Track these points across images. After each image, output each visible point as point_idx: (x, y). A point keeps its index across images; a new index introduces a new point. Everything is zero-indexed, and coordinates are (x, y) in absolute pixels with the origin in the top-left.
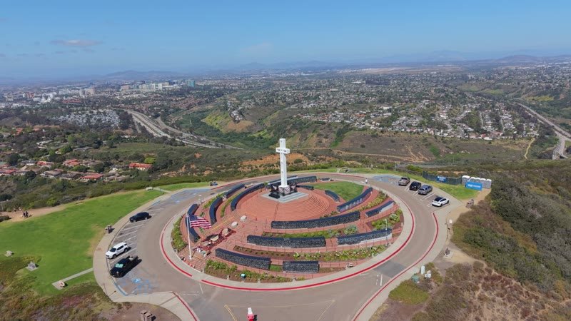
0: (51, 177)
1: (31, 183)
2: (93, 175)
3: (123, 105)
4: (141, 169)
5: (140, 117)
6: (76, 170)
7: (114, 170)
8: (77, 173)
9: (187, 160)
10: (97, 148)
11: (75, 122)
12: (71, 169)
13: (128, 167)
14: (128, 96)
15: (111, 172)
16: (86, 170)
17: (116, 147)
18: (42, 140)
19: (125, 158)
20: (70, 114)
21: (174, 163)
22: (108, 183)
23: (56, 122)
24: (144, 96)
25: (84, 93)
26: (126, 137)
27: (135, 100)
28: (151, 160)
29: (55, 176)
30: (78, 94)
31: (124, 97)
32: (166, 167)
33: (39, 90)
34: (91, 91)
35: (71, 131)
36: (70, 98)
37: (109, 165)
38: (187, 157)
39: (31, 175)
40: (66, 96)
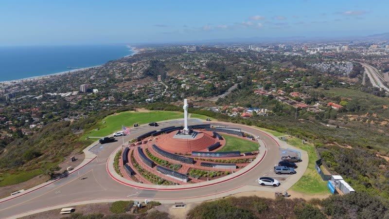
0: (280, 100)
1: (269, 101)
2: (302, 105)
3: (364, 60)
4: (335, 108)
5: (371, 70)
6: (295, 99)
7: (317, 104)
8: (295, 101)
9: (373, 109)
10: (316, 88)
11: (320, 69)
12: (292, 98)
13: (327, 104)
14: (371, 53)
15: (315, 105)
16: (300, 100)
17: (328, 89)
18: (290, 77)
19: (329, 98)
20: (321, 63)
21: (361, 109)
22: (309, 112)
23: (309, 67)
24: (386, 54)
25: (340, 49)
26: (343, 83)
27: (376, 56)
28: (345, 103)
29: (282, 100)
30: (335, 50)
31: (368, 54)
32: (354, 111)
33: (315, 45)
34: (345, 48)
35: (309, 74)
36: (329, 52)
37: (315, 100)
38: (375, 107)
39: (271, 97)
40: (327, 50)
